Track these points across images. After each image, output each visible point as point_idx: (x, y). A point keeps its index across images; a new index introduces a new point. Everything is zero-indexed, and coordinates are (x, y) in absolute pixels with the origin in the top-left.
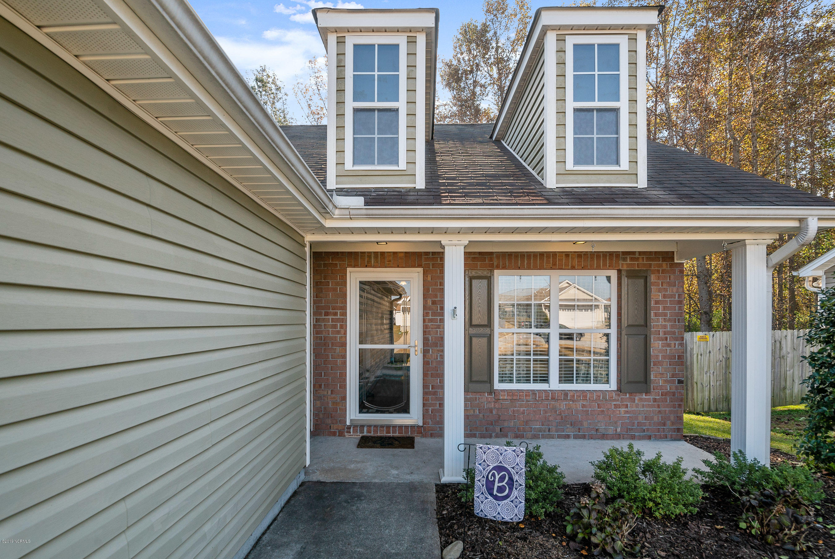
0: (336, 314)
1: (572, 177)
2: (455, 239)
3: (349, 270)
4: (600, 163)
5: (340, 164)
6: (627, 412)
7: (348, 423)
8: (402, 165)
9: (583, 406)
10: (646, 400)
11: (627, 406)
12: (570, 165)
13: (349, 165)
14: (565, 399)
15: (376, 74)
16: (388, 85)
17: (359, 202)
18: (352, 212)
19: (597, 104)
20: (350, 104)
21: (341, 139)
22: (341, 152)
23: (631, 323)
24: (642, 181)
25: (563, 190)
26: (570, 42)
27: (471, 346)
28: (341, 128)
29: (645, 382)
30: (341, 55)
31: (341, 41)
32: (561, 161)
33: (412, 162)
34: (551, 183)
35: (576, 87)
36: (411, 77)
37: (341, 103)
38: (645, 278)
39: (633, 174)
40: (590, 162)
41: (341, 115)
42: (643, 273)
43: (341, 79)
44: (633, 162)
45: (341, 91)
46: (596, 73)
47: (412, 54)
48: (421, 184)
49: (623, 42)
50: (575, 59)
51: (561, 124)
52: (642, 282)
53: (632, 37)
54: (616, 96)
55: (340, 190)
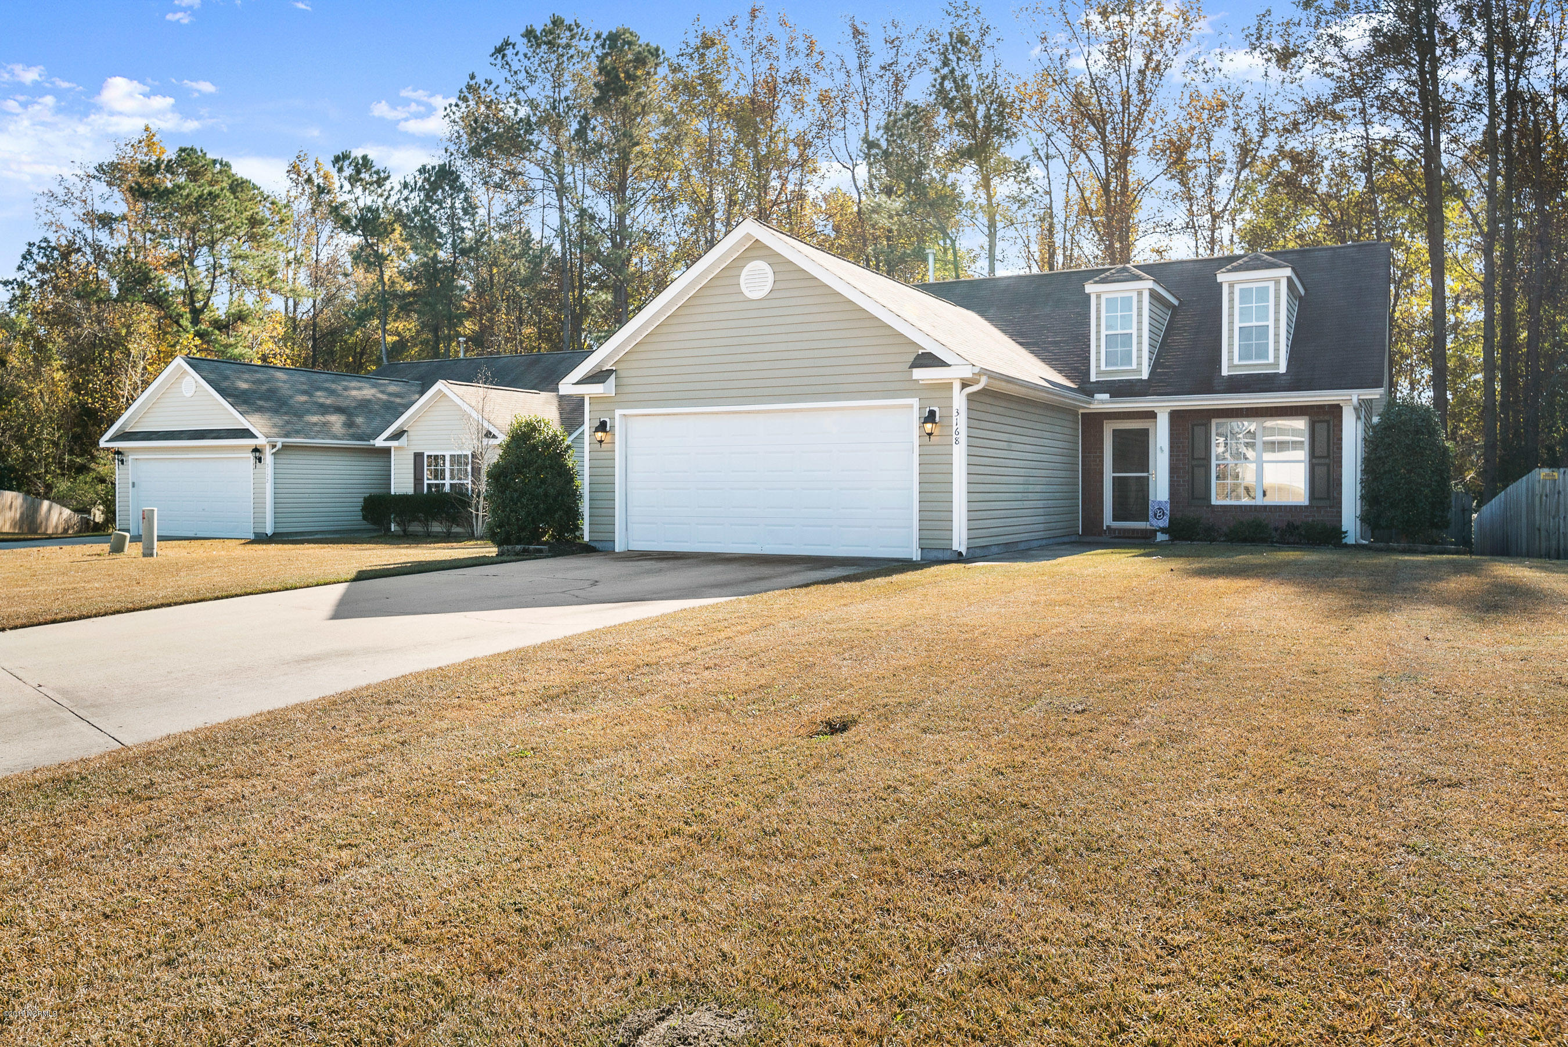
0: (1096, 452)
1: (1238, 368)
2: (1162, 410)
3: (1110, 421)
4: (1257, 359)
7: (1104, 528)
8: (1134, 366)
9: (1280, 516)
10: (1330, 512)
11: (1315, 515)
12: (1236, 361)
13: (1103, 367)
14: (1265, 511)
15: (1119, 314)
16: (1126, 320)
17: (1106, 396)
18: (1102, 402)
19: (1254, 323)
20: (1104, 333)
21: (1098, 353)
22: (1098, 360)
23: (1316, 454)
24: (1282, 369)
25: (1230, 377)
26: (1237, 288)
27: (1193, 473)
28: (1098, 346)
29: (1328, 498)
30: (1098, 305)
31: (1098, 297)
32: (1231, 359)
33: (1140, 364)
34: (1225, 372)
35: (1241, 314)
36: (1140, 314)
37: (1098, 332)
38: (1328, 422)
39: (1276, 364)
40: (1250, 358)
41: (1098, 339)
42: (1326, 418)
43: (1098, 318)
44: (1277, 357)
45: (1098, 325)
46: (1254, 305)
47: (1140, 301)
48: (1145, 376)
49: (1271, 285)
50: (1241, 298)
51: (1231, 337)
52: (1325, 425)
53: (1277, 282)
54: (1267, 318)
55: (1098, 382)
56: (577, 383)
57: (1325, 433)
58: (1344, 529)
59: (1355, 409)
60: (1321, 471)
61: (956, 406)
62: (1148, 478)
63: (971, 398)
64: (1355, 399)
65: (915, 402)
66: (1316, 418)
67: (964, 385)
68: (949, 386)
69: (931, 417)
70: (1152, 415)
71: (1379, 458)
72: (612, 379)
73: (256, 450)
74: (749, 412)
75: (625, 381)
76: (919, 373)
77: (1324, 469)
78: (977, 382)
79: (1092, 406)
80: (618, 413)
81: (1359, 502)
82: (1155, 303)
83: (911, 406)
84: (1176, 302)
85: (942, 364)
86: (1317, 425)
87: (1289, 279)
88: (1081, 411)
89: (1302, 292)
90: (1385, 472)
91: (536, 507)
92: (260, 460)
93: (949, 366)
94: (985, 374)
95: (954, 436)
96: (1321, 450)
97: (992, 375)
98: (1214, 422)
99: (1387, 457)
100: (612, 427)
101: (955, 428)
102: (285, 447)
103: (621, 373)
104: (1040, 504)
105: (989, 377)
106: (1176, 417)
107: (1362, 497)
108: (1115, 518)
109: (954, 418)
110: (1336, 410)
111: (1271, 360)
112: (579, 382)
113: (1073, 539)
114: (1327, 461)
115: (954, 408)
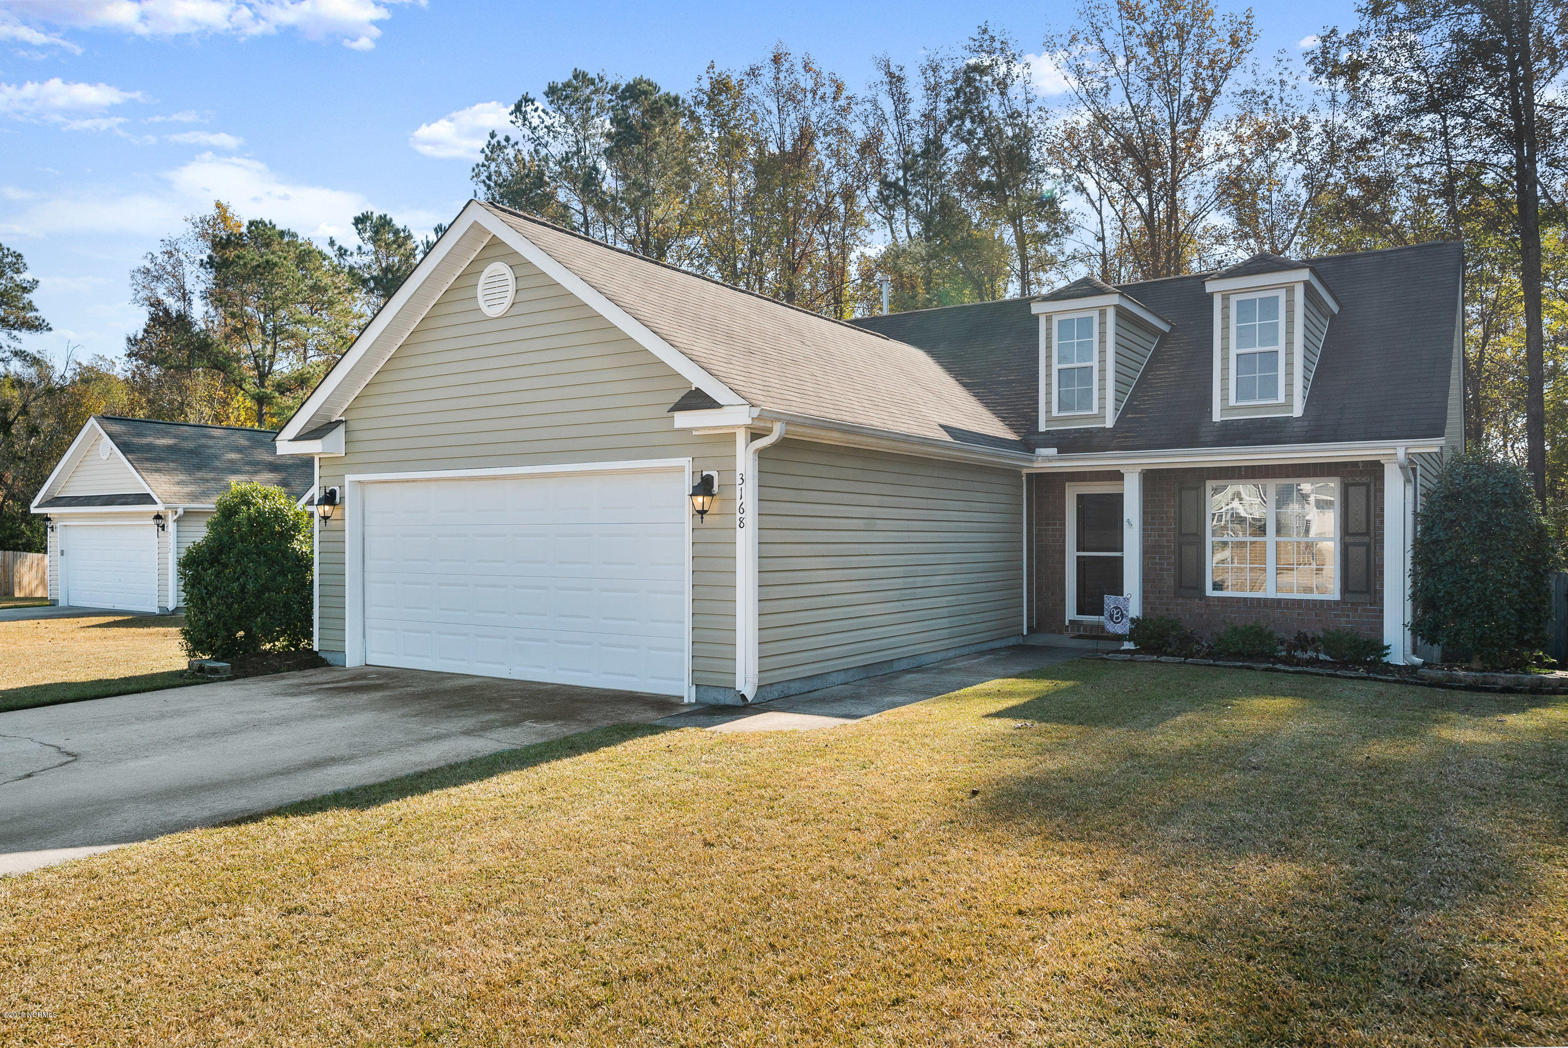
0: (1055, 524)
1: (1236, 411)
2: (1130, 468)
3: (1067, 484)
4: (1261, 397)
5: (1048, 411)
6: (1348, 622)
7: (1067, 623)
8: (1095, 411)
9: (1299, 614)
10: (1370, 611)
11: (1348, 616)
12: (1232, 402)
13: (1055, 413)
14: (1279, 606)
15: (1076, 341)
16: (1085, 349)
17: (1053, 451)
18: (1049, 459)
19: (1258, 349)
20: (1056, 366)
21: (1049, 393)
22: (1049, 403)
23: (1350, 531)
24: (1298, 411)
25: (1224, 424)
26: (1234, 300)
27: (1181, 554)
28: (1049, 385)
29: (1367, 592)
30: (1049, 329)
31: (1049, 319)
32: (1225, 398)
33: (1102, 407)
34: (1217, 417)
35: (1239, 336)
36: (1102, 341)
37: (1049, 366)
38: (1368, 485)
39: (1289, 405)
40: (1253, 398)
41: (1049, 376)
42: (1364, 480)
43: (1049, 347)
44: (1289, 395)
45: (1049, 357)
46: (1257, 323)
47: (1102, 323)
48: (1109, 423)
49: (1282, 295)
50: (1238, 313)
51: (1225, 369)
52: (1363, 489)
53: (1290, 290)
54: (1275, 340)
55: (1048, 432)
56: (295, 439)
57: (1364, 499)
58: (1386, 644)
59: (1402, 468)
60: (1358, 554)
61: (740, 468)
62: (1121, 559)
63: (762, 455)
64: (1401, 453)
65: (685, 462)
66: (1350, 480)
67: (755, 435)
68: (729, 439)
69: (704, 487)
70: (1117, 476)
71: (1436, 542)
72: (340, 431)
73: (158, 517)
74: (495, 478)
75: (356, 436)
76: (684, 420)
77: (1362, 550)
78: (768, 431)
79: (1035, 465)
80: (349, 478)
81: (1409, 604)
82: (1122, 323)
83: (681, 469)
84: (1166, 328)
85: (712, 404)
86: (1351, 489)
87: (1307, 285)
88: (1025, 471)
89: (1336, 309)
90: (1447, 563)
91: (229, 607)
92: (163, 527)
93: (720, 406)
94: (779, 420)
95: (739, 516)
96: (1358, 522)
97: (790, 421)
98: (1210, 485)
99: (1448, 541)
100: (342, 498)
101: (738, 502)
102: (187, 513)
103: (354, 425)
104: (943, 601)
105: (788, 423)
106: (1151, 479)
107: (1414, 597)
108: (1080, 611)
109: (738, 488)
110: (1375, 470)
111: (1281, 399)
112: (297, 438)
113: (1012, 641)
114: (1366, 539)
115: (738, 473)
